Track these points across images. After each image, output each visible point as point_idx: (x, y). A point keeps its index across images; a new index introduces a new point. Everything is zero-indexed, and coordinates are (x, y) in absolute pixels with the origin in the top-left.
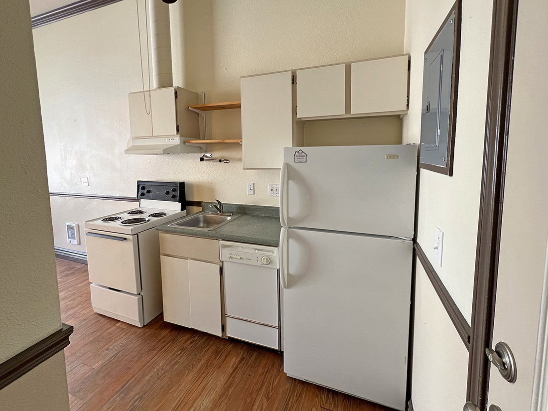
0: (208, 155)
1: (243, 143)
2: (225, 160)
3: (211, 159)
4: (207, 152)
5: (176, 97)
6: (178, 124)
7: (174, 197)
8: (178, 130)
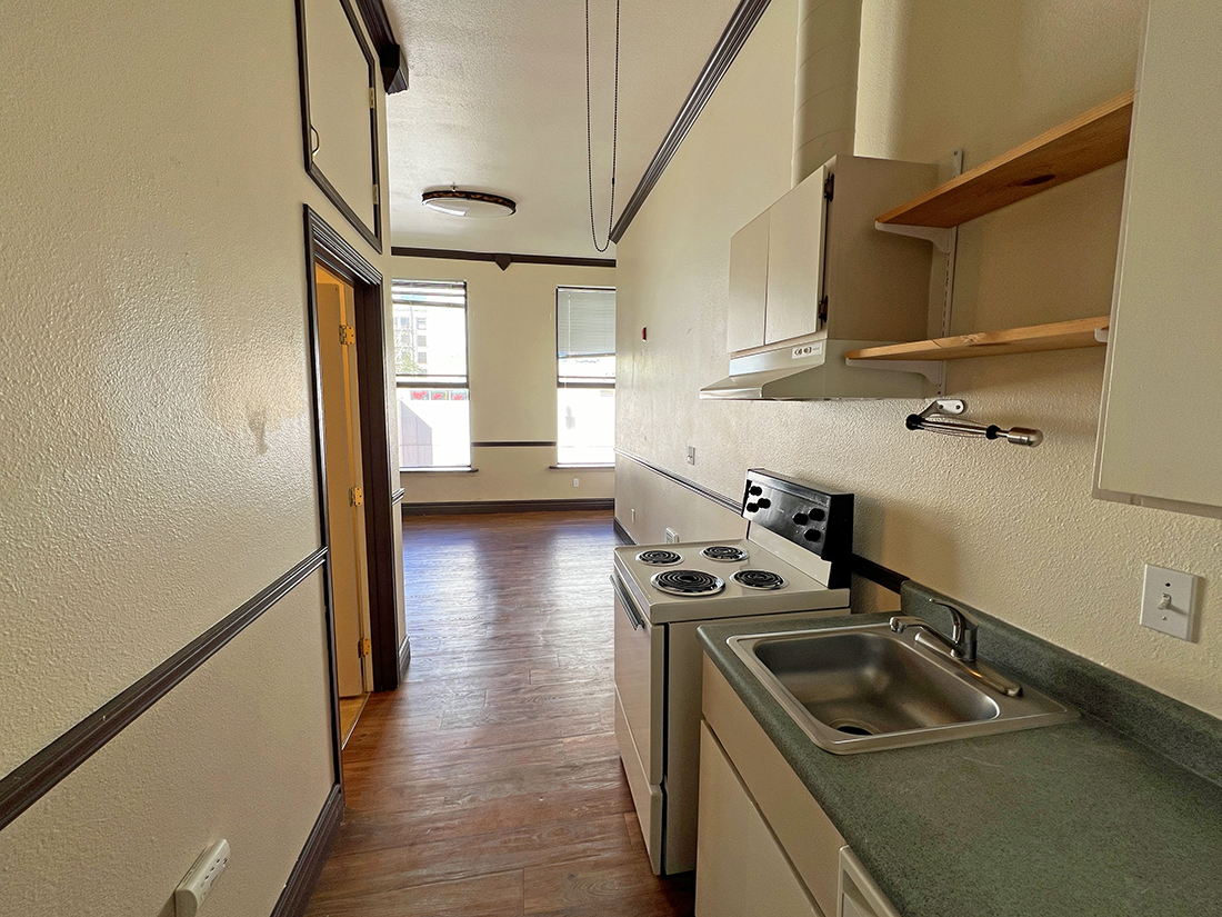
0: (951, 405)
1: (1114, 341)
2: (1015, 430)
3: (959, 425)
4: (946, 393)
5: (828, 195)
6: (828, 293)
7: (813, 535)
8: (822, 316)
